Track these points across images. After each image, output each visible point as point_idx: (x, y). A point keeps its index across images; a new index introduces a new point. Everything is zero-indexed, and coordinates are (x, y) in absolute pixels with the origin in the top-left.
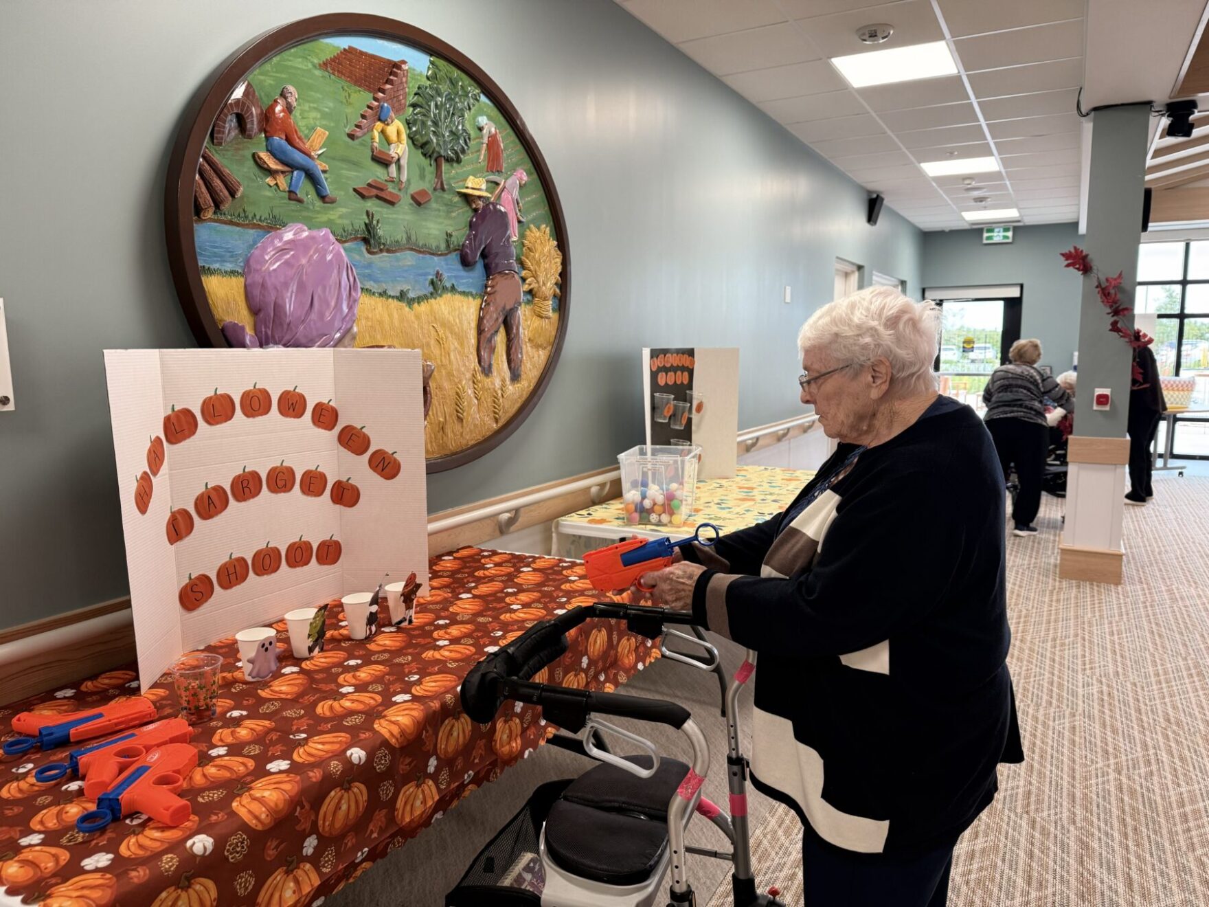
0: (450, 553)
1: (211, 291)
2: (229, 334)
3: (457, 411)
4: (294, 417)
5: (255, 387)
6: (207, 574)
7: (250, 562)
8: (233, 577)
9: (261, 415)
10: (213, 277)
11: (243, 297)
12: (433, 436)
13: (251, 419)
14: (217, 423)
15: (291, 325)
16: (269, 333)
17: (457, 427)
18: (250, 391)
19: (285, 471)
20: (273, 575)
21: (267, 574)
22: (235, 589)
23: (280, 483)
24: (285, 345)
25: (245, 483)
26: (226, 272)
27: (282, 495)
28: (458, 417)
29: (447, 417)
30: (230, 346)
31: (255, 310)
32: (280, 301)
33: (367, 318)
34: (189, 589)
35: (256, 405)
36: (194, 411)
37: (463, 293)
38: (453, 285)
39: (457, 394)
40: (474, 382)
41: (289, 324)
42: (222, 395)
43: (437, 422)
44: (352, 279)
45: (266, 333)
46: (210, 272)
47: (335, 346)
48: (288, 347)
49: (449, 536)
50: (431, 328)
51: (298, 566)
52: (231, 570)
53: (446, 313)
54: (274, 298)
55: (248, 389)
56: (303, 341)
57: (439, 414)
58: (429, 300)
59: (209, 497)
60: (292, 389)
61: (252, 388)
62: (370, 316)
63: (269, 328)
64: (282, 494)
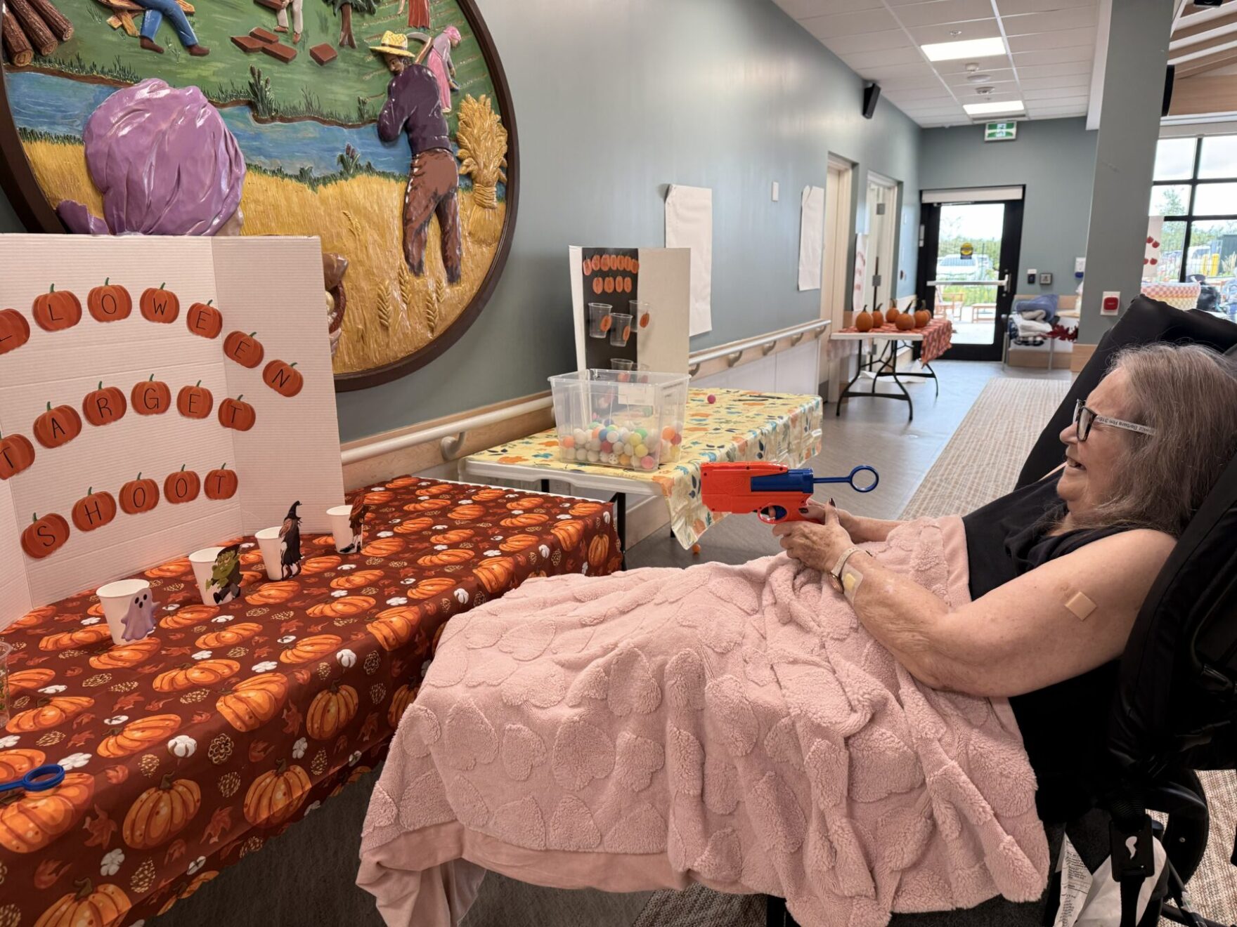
0: (382, 484)
1: (37, 160)
2: (67, 216)
3: (380, 317)
4: (164, 322)
5: (107, 283)
6: (59, 513)
7: (116, 498)
8: (94, 516)
9: (119, 318)
10: (39, 143)
11: (84, 170)
12: (351, 346)
13: (105, 324)
14: (57, 328)
15: (152, 206)
16: (123, 216)
17: (381, 336)
18: (101, 289)
19: (156, 388)
20: (149, 513)
21: (140, 511)
22: (98, 530)
23: (151, 403)
24: (145, 233)
25: (102, 403)
26: (57, 137)
27: (154, 418)
28: (382, 325)
29: (368, 325)
30: (68, 230)
31: (102, 188)
32: (135, 177)
33: (257, 202)
34: (35, 533)
35: (110, 306)
36: (22, 313)
37: (383, 174)
38: (369, 164)
39: (379, 296)
40: (401, 283)
41: (149, 206)
42: (61, 294)
43: (355, 330)
44: (232, 152)
45: (119, 217)
46: (34, 136)
48: (150, 234)
49: (380, 463)
50: (342, 216)
51: (182, 501)
52: (92, 508)
53: (361, 196)
54: (125, 172)
55: (98, 285)
56: (170, 227)
57: (358, 321)
58: (339, 182)
59: (53, 420)
60: (158, 287)
61: (103, 285)
62: (261, 199)
63: (122, 211)
64: (155, 416)
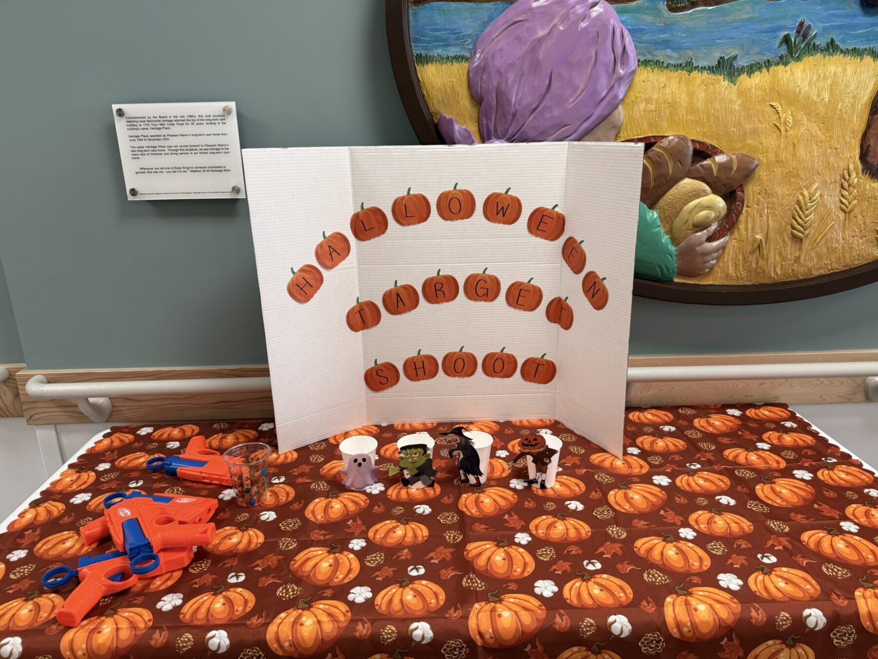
1: (426, 81)
2: (443, 128)
3: (794, 228)
4: (504, 223)
5: (455, 187)
6: (394, 363)
7: (440, 362)
8: (420, 371)
9: (462, 218)
10: (430, 65)
11: (465, 85)
12: (740, 258)
13: (449, 222)
14: (409, 224)
15: (517, 116)
16: (492, 127)
17: (790, 250)
18: (449, 192)
19: (488, 280)
20: (466, 379)
21: (459, 376)
22: (422, 382)
23: (481, 292)
25: (439, 286)
26: (448, 58)
27: (482, 305)
28: (794, 236)
29: (772, 235)
31: (477, 99)
32: (503, 87)
33: (648, 101)
34: (374, 373)
35: (455, 207)
36: (384, 211)
38: (832, 41)
39: (799, 202)
40: (842, 187)
41: (514, 115)
42: (415, 196)
43: (751, 239)
45: (487, 125)
46: (425, 60)
47: (579, 139)
48: (512, 142)
50: (769, 109)
51: (498, 377)
52: (419, 365)
53: (805, 83)
55: (447, 190)
56: (532, 134)
58: (772, 69)
59: (398, 294)
60: (504, 192)
61: (452, 189)
62: (655, 97)
63: (491, 120)
64: (483, 302)
